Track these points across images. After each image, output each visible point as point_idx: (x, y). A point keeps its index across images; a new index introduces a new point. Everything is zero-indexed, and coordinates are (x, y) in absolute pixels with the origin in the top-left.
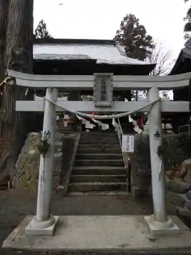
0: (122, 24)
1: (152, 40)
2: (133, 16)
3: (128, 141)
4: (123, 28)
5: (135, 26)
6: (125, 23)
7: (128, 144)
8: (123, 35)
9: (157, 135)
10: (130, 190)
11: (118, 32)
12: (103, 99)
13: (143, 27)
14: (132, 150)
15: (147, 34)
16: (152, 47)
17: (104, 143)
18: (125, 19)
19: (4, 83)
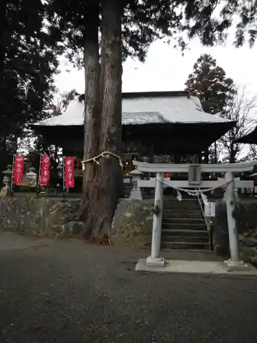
0: (195, 66)
1: (234, 83)
2: (208, 56)
3: (210, 207)
4: (197, 72)
5: (212, 68)
6: (200, 65)
7: (210, 209)
8: (196, 79)
9: (232, 203)
10: (212, 249)
11: (191, 76)
12: (195, 179)
13: (221, 69)
14: (213, 215)
15: (226, 77)
16: (234, 92)
17: (185, 208)
18: (200, 60)
19: (101, 156)
